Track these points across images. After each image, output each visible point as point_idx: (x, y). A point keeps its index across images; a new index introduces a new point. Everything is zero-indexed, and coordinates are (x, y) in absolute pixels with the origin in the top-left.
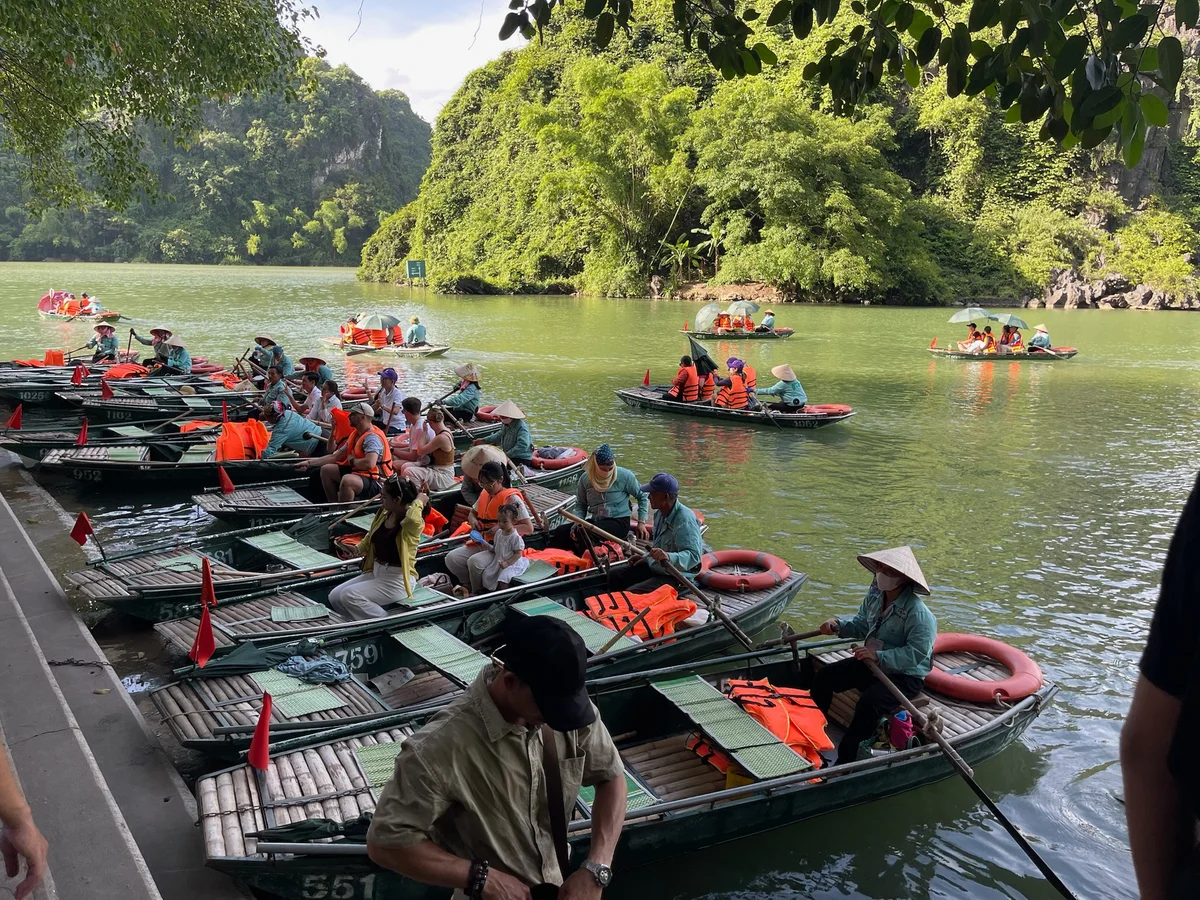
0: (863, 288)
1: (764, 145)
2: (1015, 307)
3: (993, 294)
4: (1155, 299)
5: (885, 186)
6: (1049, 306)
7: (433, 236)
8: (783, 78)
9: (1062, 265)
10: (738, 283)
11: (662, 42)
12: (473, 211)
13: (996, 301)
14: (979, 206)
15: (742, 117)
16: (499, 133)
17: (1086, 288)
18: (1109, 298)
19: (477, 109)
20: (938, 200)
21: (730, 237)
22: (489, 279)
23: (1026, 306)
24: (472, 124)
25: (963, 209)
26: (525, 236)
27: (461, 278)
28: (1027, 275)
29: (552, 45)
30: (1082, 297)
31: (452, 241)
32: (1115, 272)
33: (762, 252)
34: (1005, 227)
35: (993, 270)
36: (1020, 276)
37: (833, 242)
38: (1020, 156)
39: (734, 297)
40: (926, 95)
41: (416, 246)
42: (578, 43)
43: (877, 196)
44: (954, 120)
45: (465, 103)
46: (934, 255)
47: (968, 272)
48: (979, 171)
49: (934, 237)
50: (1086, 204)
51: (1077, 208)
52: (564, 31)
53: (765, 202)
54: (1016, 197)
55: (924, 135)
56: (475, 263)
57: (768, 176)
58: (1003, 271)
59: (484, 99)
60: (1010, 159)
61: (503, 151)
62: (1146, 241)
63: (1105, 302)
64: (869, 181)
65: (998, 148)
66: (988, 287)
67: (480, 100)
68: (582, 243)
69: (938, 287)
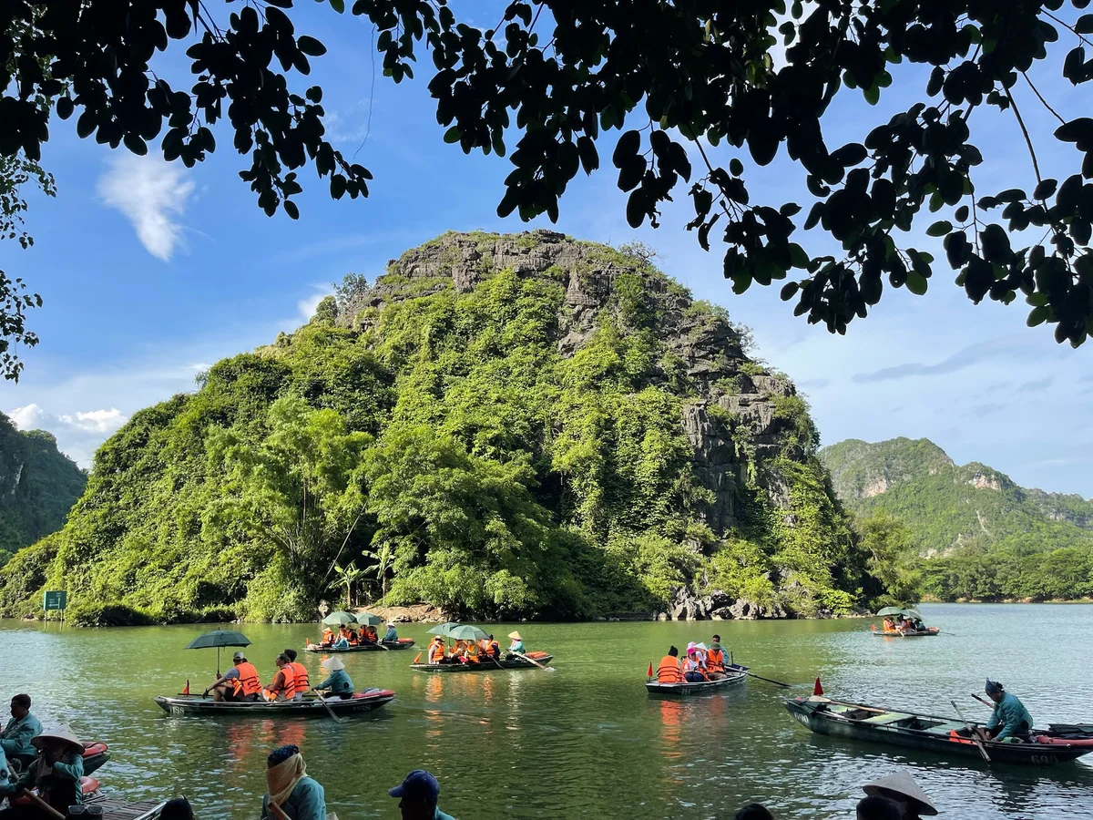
0: (521, 606)
1: (431, 479)
2: (649, 620)
3: (629, 609)
4: (752, 611)
5: (533, 515)
6: (675, 619)
7: (75, 567)
8: (439, 427)
9: (679, 584)
10: (406, 604)
11: (332, 394)
12: (126, 540)
13: (633, 615)
14: (606, 534)
15: (410, 455)
16: (164, 466)
17: (699, 602)
18: (718, 611)
19: (144, 443)
20: (573, 529)
21: (398, 562)
22: (138, 609)
23: (657, 619)
24: (136, 457)
25: (594, 536)
26: (184, 565)
27: (106, 608)
28: (653, 592)
29: (227, 391)
30: (698, 610)
31: (98, 572)
32: (718, 589)
33: (430, 574)
34: (629, 551)
35: (625, 588)
36: (647, 592)
37: (492, 563)
38: (632, 495)
39: (402, 618)
40: (555, 446)
41: (54, 578)
42: (253, 389)
43: (529, 524)
44: (579, 465)
45: (130, 438)
46: (577, 575)
47: (605, 590)
48: (602, 506)
49: (574, 560)
50: (685, 533)
51: (679, 537)
52: (240, 380)
53: (432, 529)
54: (633, 527)
55: (557, 475)
56: (122, 593)
57: (435, 505)
58: (634, 589)
59: (152, 435)
60: (624, 497)
61: (167, 482)
62: (734, 563)
63: (716, 614)
64: (521, 512)
65: (614, 488)
66: (623, 603)
67: (147, 435)
68: (246, 569)
69: (584, 604)
